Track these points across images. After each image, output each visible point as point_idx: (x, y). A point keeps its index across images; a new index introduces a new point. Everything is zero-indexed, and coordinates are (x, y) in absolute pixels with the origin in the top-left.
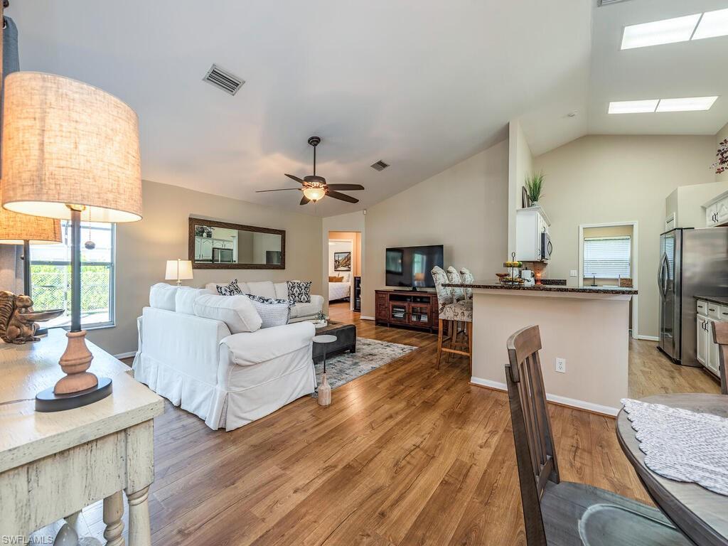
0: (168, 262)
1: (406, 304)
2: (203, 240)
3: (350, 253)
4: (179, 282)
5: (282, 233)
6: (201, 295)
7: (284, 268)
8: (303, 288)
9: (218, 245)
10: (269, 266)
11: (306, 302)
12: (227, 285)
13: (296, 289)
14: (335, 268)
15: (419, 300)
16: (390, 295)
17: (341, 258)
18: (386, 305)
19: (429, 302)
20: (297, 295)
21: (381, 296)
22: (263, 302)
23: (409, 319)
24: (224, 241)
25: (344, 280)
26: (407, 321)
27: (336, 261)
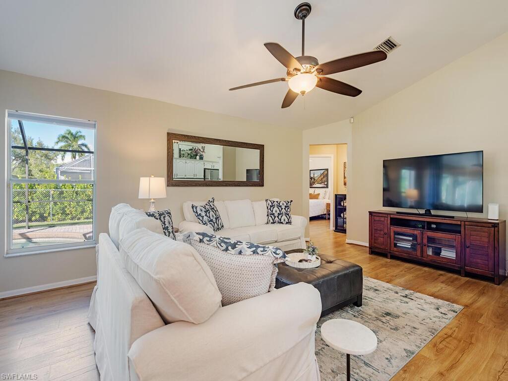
0: (141, 178)
1: (416, 232)
2: (197, 162)
3: (327, 170)
4: (152, 201)
5: (261, 147)
6: (138, 228)
7: (263, 186)
8: (283, 207)
9: (208, 166)
10: (249, 183)
11: (287, 223)
12: (203, 204)
13: (276, 208)
14: (311, 184)
15: (434, 226)
16: (391, 219)
17: (317, 175)
18: (386, 231)
19: (460, 232)
20: (276, 215)
21: (377, 219)
22: (227, 250)
23: (422, 251)
24: (213, 162)
25: (321, 197)
26: (419, 253)
27: (311, 178)
